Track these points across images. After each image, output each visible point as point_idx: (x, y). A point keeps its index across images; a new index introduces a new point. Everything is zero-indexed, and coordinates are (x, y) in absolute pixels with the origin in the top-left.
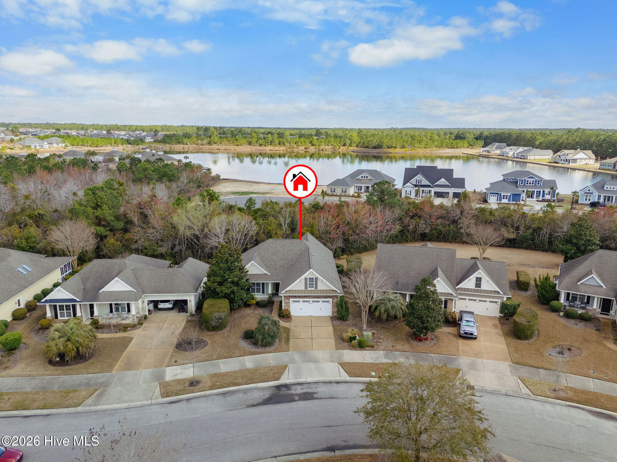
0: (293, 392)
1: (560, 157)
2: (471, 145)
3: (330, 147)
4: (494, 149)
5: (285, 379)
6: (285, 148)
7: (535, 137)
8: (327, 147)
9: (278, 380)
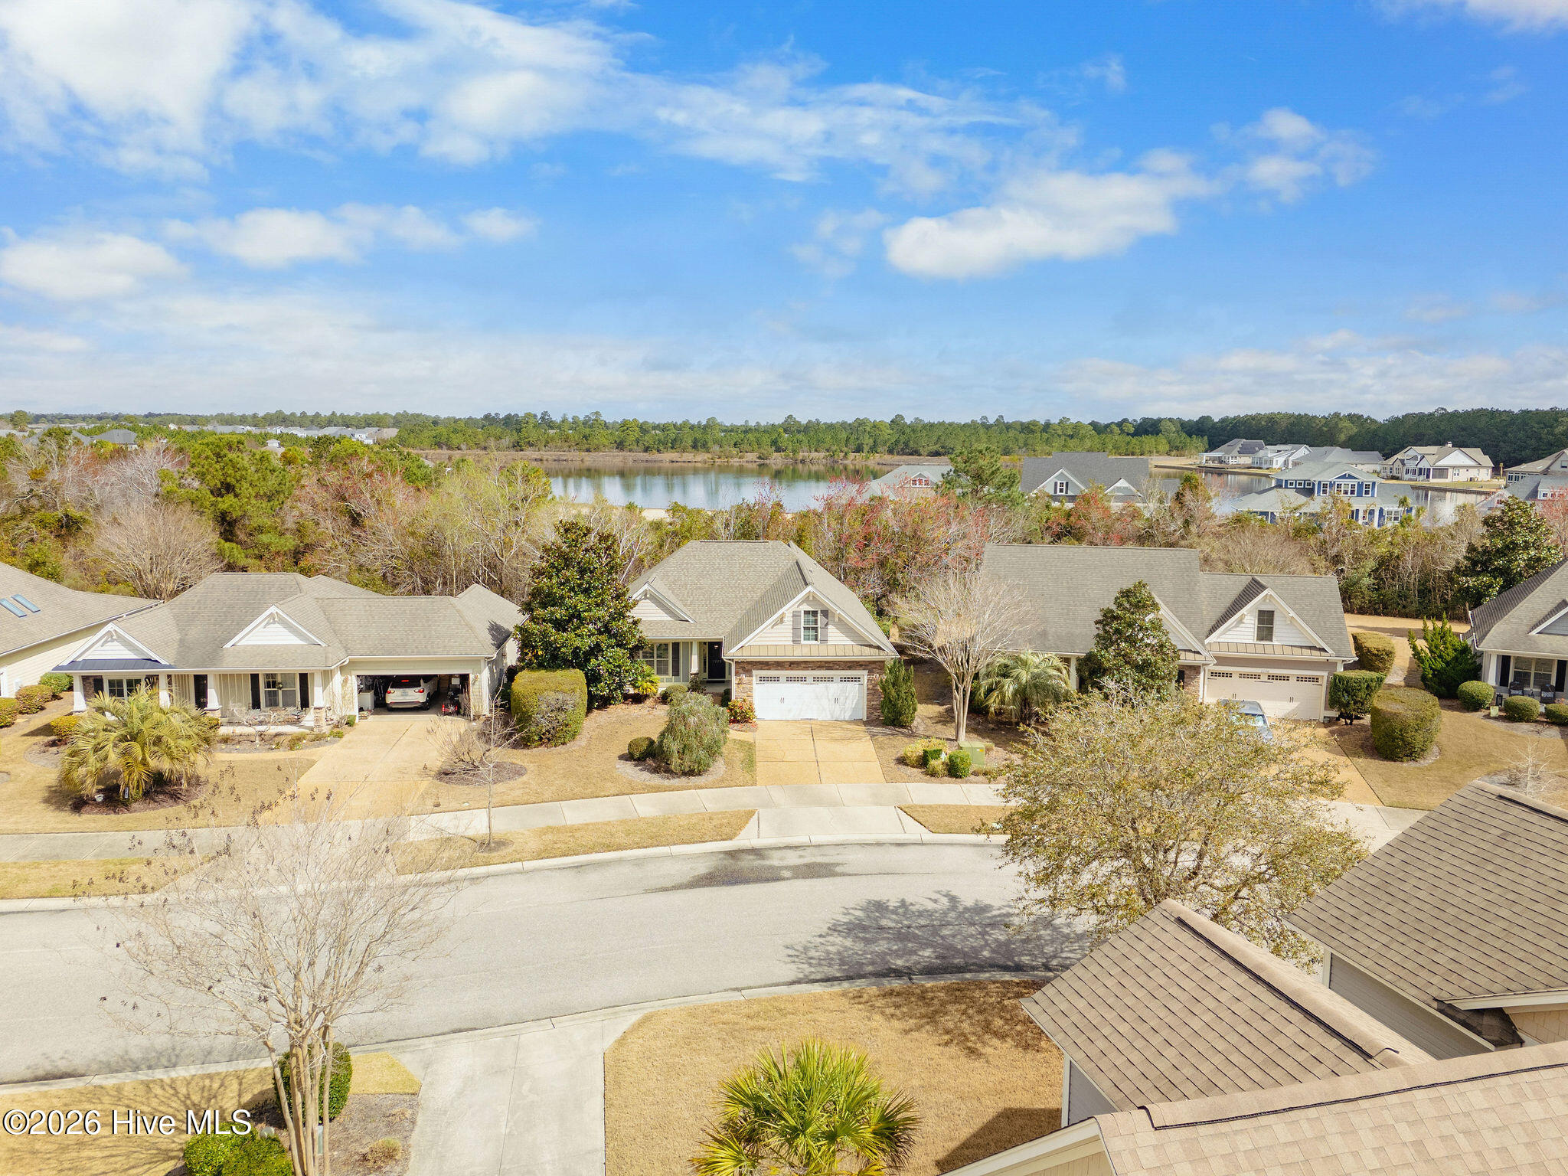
0: (775, 863)
1: (1404, 465)
2: (1176, 449)
3: (822, 455)
4: (1235, 453)
5: (746, 839)
6: (710, 456)
7: (1337, 424)
8: (814, 455)
9: (731, 839)
